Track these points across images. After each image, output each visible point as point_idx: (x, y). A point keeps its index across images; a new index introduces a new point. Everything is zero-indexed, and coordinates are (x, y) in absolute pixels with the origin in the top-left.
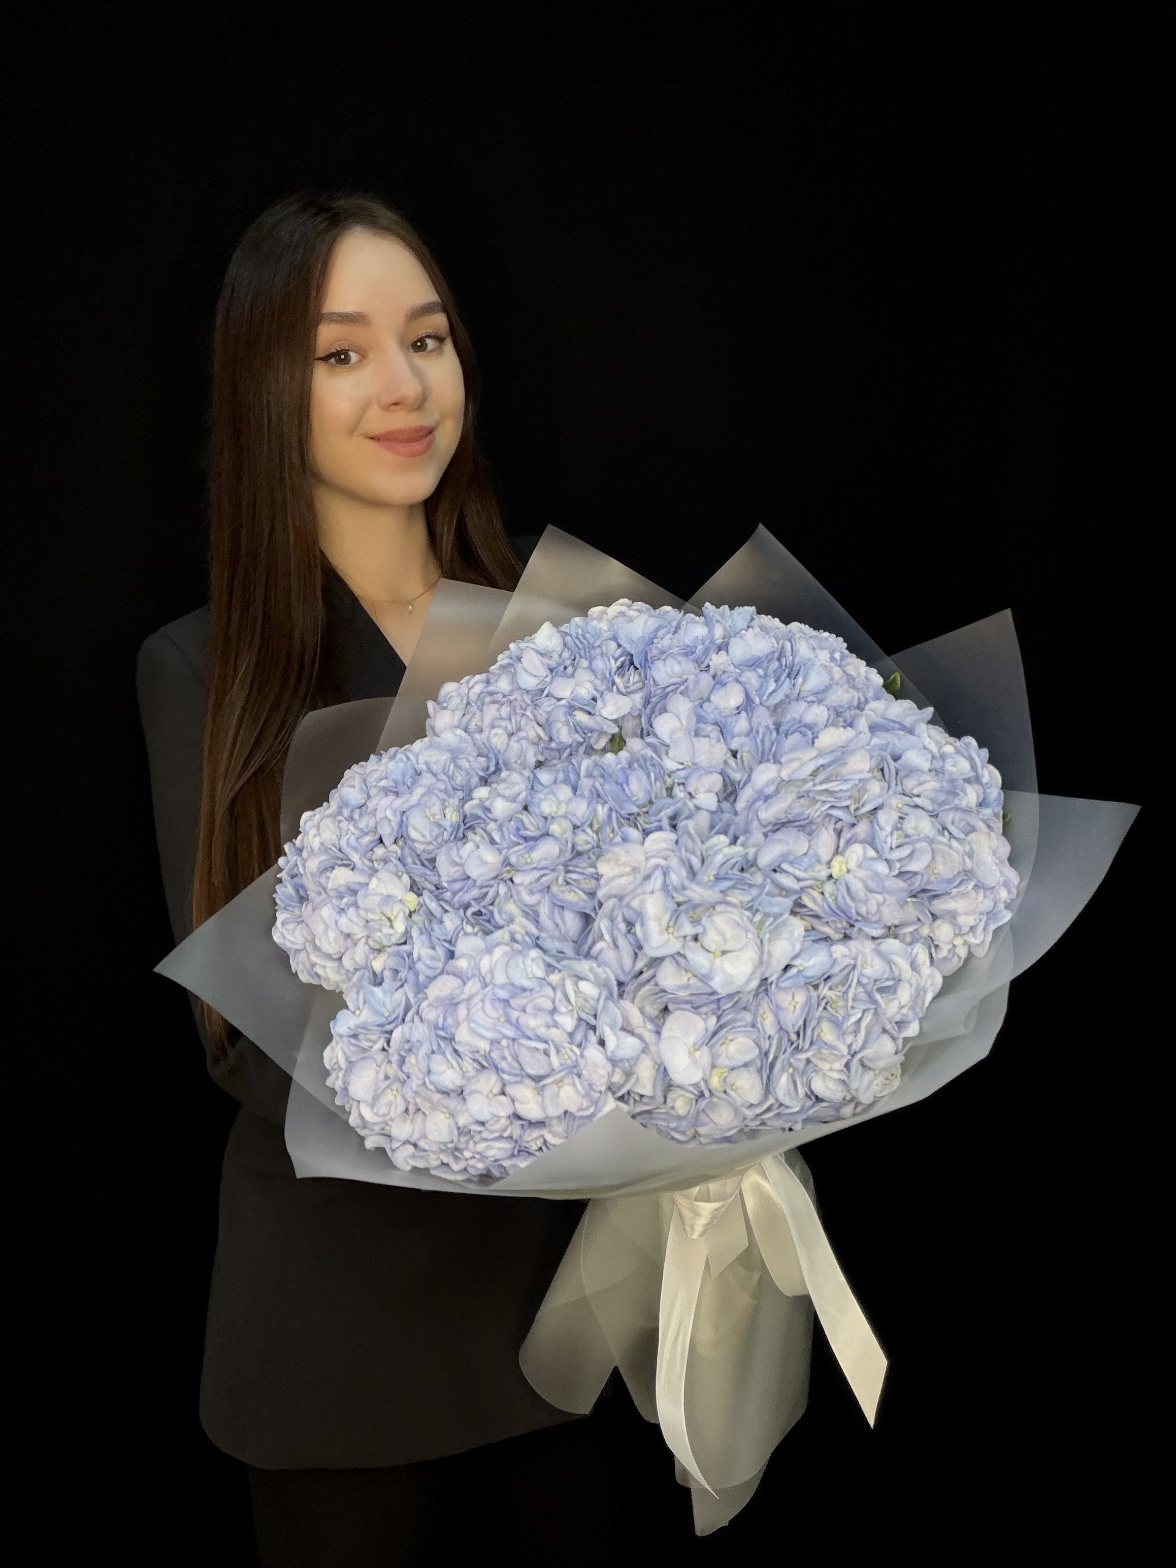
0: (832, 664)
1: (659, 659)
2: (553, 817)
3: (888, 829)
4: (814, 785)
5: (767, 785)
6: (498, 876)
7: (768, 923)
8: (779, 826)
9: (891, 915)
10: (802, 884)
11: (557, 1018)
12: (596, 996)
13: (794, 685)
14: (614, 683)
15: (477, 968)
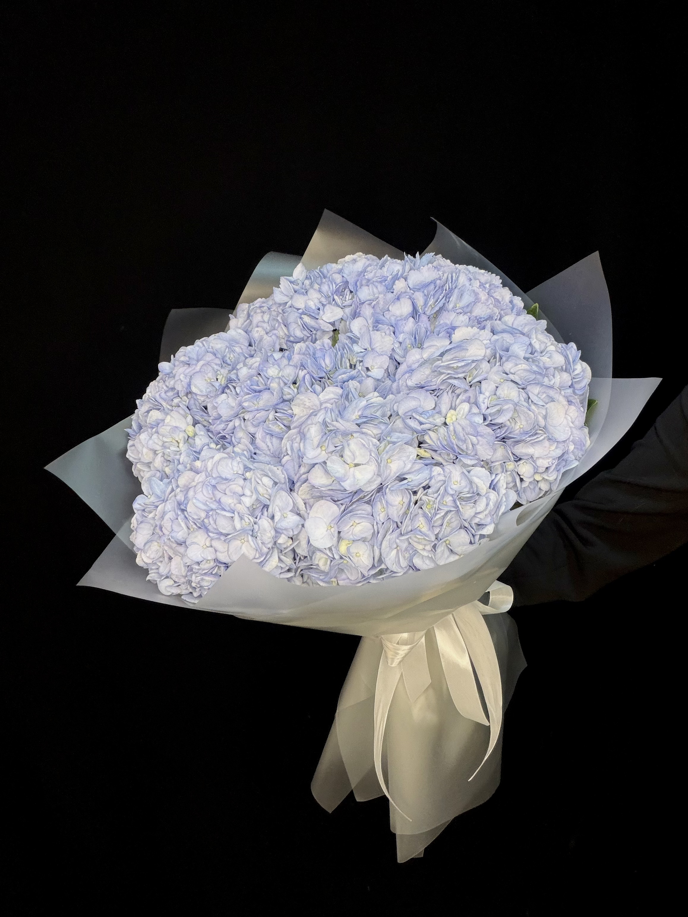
1: (365, 285)
2: (273, 378)
3: (487, 394)
5: (414, 363)
6: (237, 415)
7: (388, 448)
8: (415, 388)
9: (484, 452)
10: (425, 427)
11: (243, 498)
12: (272, 488)
14: (334, 300)
15: (206, 467)
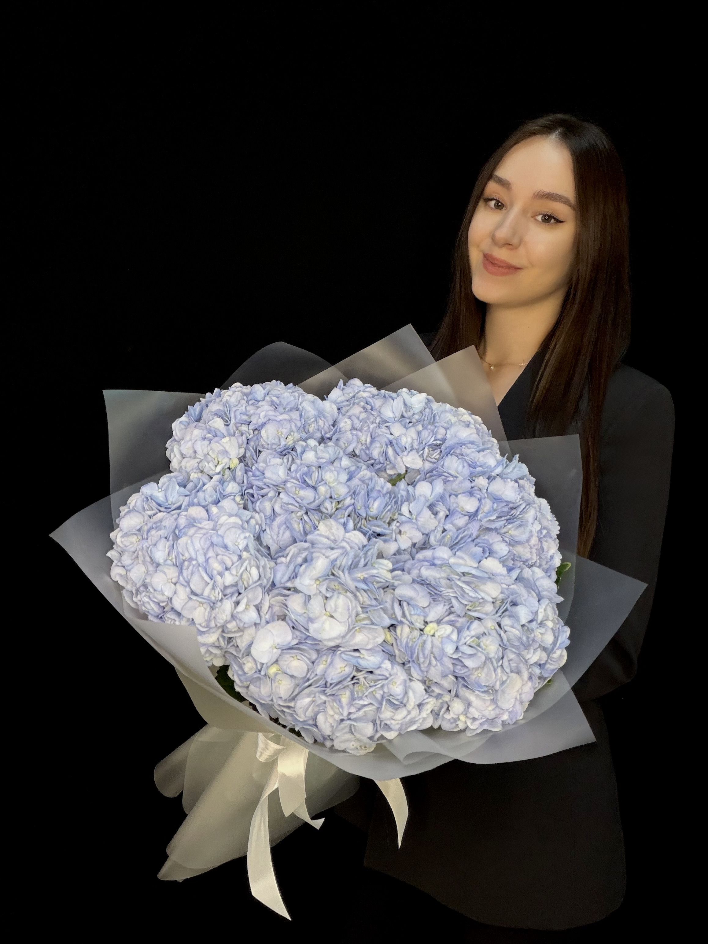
0: (536, 535)
1: (457, 456)
2: (326, 483)
3: (473, 633)
4: (459, 580)
5: (439, 558)
6: (277, 486)
7: (365, 622)
8: (423, 582)
9: (434, 674)
10: (404, 620)
11: (227, 573)
12: (254, 580)
13: (505, 526)
14: (423, 449)
15: (219, 517)
